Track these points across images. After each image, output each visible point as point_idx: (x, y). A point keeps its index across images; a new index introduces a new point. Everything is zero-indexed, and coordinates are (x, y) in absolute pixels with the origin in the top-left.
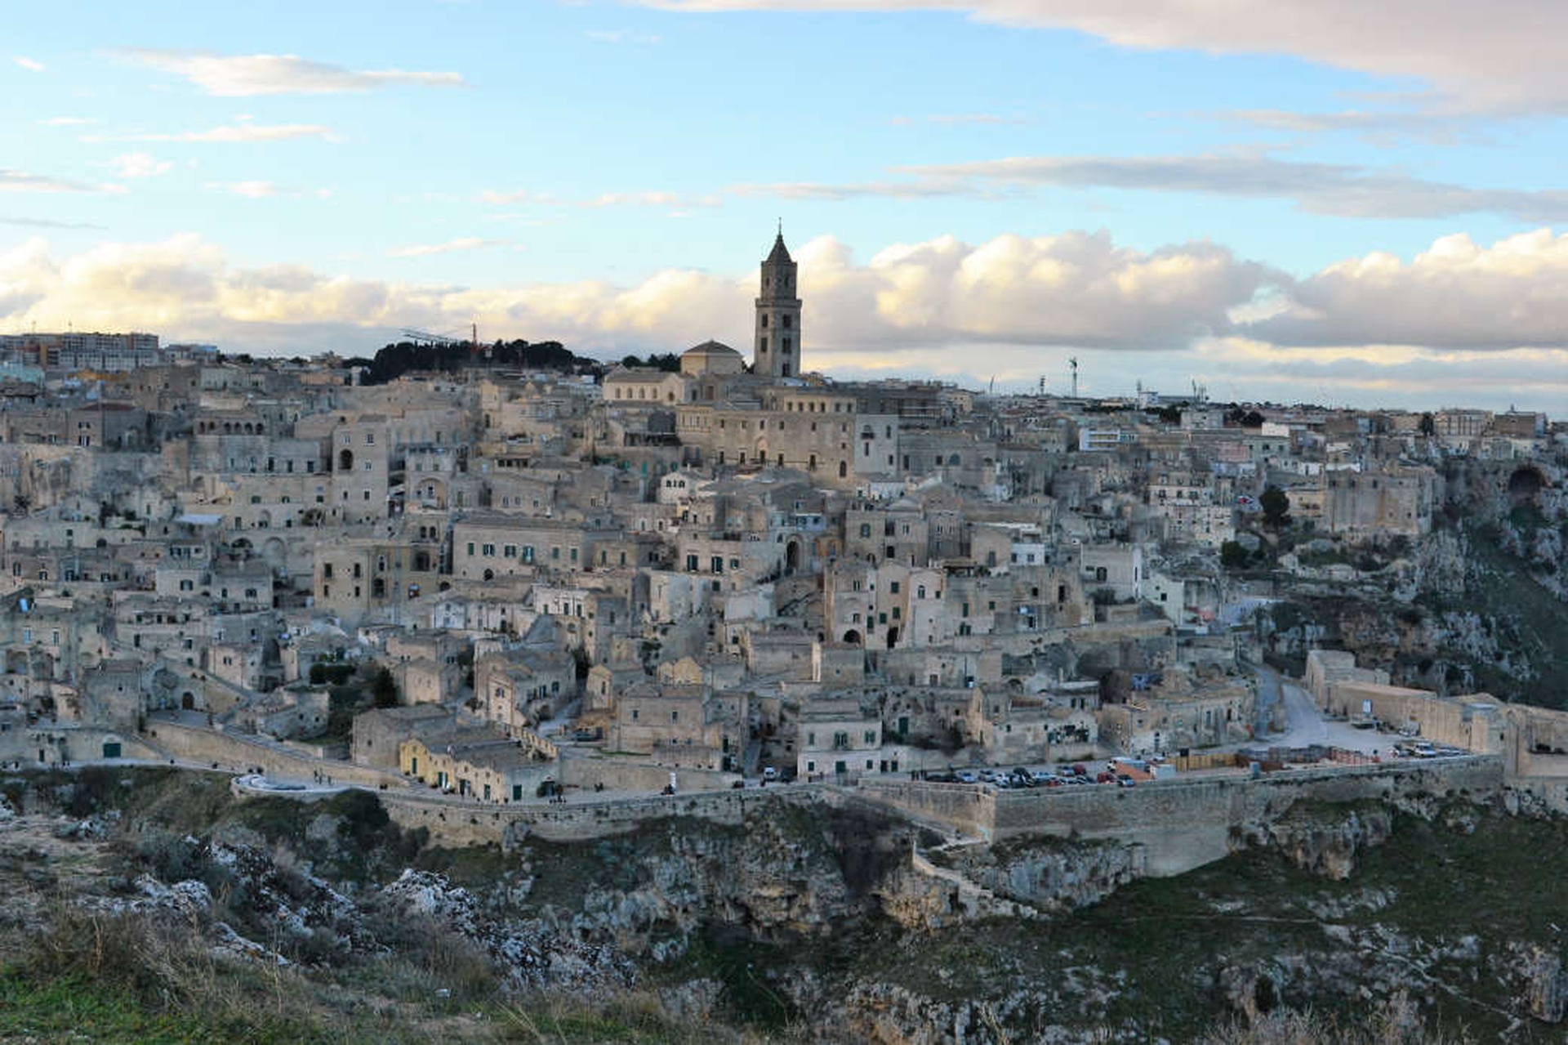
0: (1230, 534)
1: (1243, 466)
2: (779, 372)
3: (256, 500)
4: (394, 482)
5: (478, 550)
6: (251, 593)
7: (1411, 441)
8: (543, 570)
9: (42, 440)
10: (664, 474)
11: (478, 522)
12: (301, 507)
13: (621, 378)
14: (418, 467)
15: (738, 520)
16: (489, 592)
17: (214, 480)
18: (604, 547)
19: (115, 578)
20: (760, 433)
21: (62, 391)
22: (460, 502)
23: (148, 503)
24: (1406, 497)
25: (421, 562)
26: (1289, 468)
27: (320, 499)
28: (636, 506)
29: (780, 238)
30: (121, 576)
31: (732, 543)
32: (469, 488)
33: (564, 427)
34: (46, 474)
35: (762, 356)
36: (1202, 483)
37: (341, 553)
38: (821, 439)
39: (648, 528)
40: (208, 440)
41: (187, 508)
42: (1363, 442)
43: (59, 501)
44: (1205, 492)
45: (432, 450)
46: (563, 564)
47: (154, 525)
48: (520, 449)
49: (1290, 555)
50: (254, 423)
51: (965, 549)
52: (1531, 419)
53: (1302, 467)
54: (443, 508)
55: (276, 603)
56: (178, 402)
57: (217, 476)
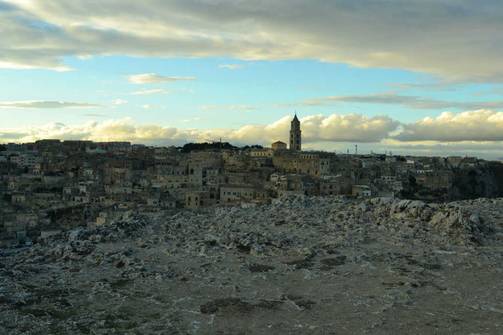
0: (402, 188)
1: (403, 171)
2: (296, 149)
3: (170, 181)
4: (204, 177)
5: (226, 193)
6: (171, 204)
7: (444, 164)
8: (243, 198)
9: (117, 167)
10: (271, 174)
11: (226, 187)
12: (181, 183)
13: (255, 151)
14: (210, 173)
15: (293, 185)
16: (229, 204)
17: (160, 177)
18: (259, 192)
19: (137, 201)
20: (294, 164)
21: (120, 155)
22: (220, 182)
23: (144, 183)
24: (446, 178)
25: (212, 196)
26: (415, 172)
27: (185, 181)
28: (265, 182)
29: (296, 116)
30: (139, 200)
31: (292, 191)
32: (222, 178)
33: (244, 162)
34: (119, 176)
35: (291, 144)
36: (394, 175)
37: (193, 194)
38: (311, 165)
39: (268, 188)
40: (158, 166)
41: (153, 184)
42: (433, 165)
43: (122, 182)
44: (395, 177)
45: (213, 169)
46: (248, 197)
47: (146, 188)
48: (234, 168)
49: (417, 193)
50: (169, 163)
51: (351, 192)
52: (473, 159)
53: (418, 171)
54: (216, 183)
55: (176, 206)
56: (150, 157)
57: (161, 176)
